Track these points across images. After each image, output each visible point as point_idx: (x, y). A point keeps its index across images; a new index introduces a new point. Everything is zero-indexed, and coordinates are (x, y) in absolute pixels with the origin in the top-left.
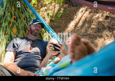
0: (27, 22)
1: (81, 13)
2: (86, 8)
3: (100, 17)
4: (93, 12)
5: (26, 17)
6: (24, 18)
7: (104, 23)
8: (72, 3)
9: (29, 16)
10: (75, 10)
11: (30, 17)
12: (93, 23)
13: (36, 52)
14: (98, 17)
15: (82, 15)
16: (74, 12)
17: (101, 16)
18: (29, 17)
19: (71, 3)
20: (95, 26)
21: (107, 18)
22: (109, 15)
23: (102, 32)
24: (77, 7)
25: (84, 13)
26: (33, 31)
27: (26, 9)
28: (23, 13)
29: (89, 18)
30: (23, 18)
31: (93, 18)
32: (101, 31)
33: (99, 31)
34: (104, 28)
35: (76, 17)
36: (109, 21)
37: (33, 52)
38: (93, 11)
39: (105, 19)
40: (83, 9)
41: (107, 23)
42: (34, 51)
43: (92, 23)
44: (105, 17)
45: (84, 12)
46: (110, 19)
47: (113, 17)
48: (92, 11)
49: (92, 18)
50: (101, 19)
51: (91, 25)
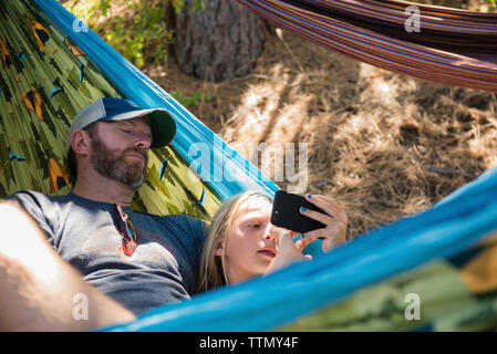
0: (46, 119)
1: (257, 111)
2: (280, 88)
3: (370, 130)
4: (327, 107)
5: (41, 91)
6: (30, 95)
7: (398, 164)
8: (188, 59)
9: (57, 83)
10: (214, 99)
11: (61, 91)
12: (340, 165)
13: (161, 263)
14: (364, 131)
15: (266, 123)
16: (215, 106)
17: (378, 129)
18: (54, 89)
19: (181, 60)
20: (357, 180)
21: (411, 140)
22: (416, 124)
23: (398, 207)
24: (222, 84)
25: (275, 114)
26: (118, 154)
27: (35, 48)
28: (20, 68)
29: (312, 140)
30: (24, 94)
31: (337, 137)
32: (390, 203)
33: (383, 204)
34: (405, 188)
35: (236, 134)
36: (423, 154)
37: (144, 263)
38: (324, 101)
39: (401, 142)
40: (265, 95)
41: (418, 164)
42: (150, 259)
43: (336, 161)
44: (397, 132)
45: (271, 106)
46: (424, 145)
47: (441, 136)
48: (320, 103)
49: (330, 139)
50: (379, 144)
51: (334, 173)
